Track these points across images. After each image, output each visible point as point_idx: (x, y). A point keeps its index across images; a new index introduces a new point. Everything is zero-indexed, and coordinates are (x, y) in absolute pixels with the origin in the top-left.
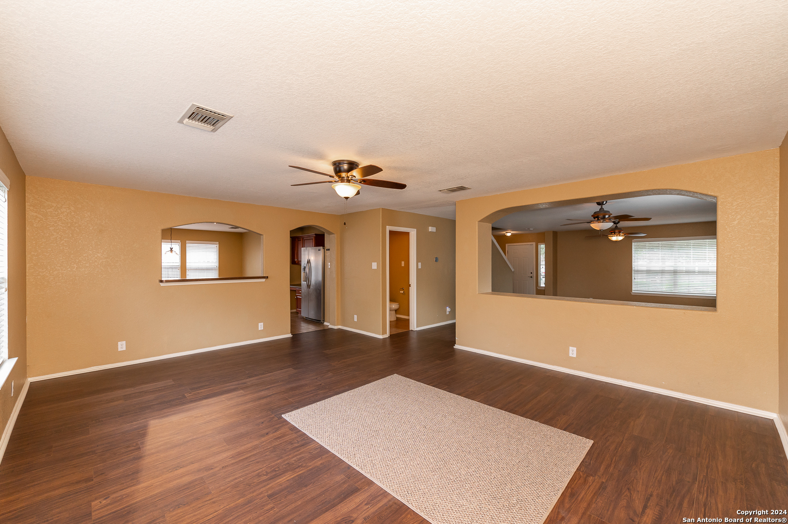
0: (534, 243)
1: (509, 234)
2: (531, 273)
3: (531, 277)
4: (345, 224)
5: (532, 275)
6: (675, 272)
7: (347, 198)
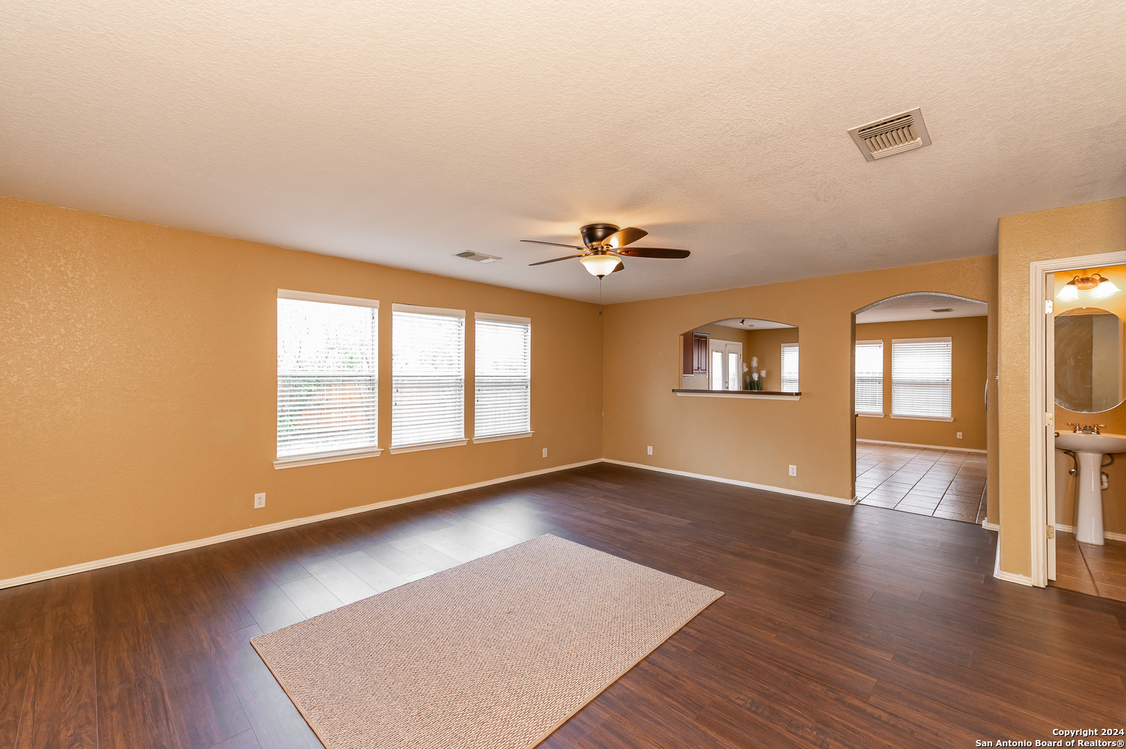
4: (601, 313)
7: (601, 276)
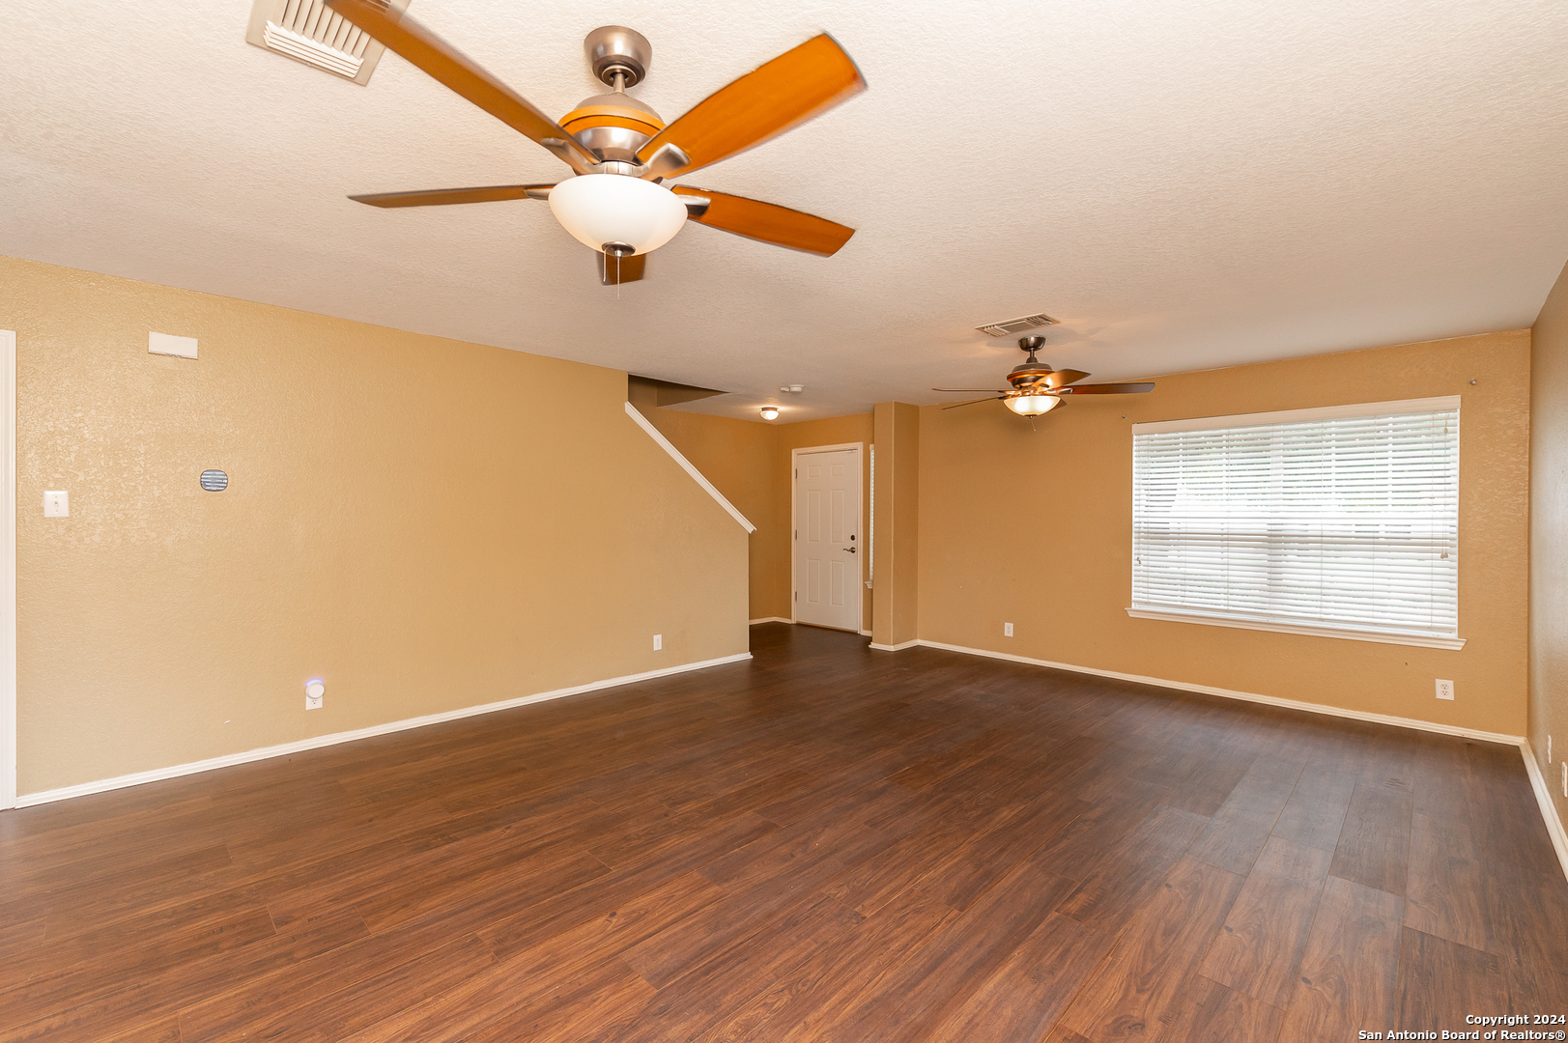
0: (859, 445)
1: (771, 416)
2: (853, 538)
3: (852, 551)
5: (851, 544)
6: (1274, 541)
